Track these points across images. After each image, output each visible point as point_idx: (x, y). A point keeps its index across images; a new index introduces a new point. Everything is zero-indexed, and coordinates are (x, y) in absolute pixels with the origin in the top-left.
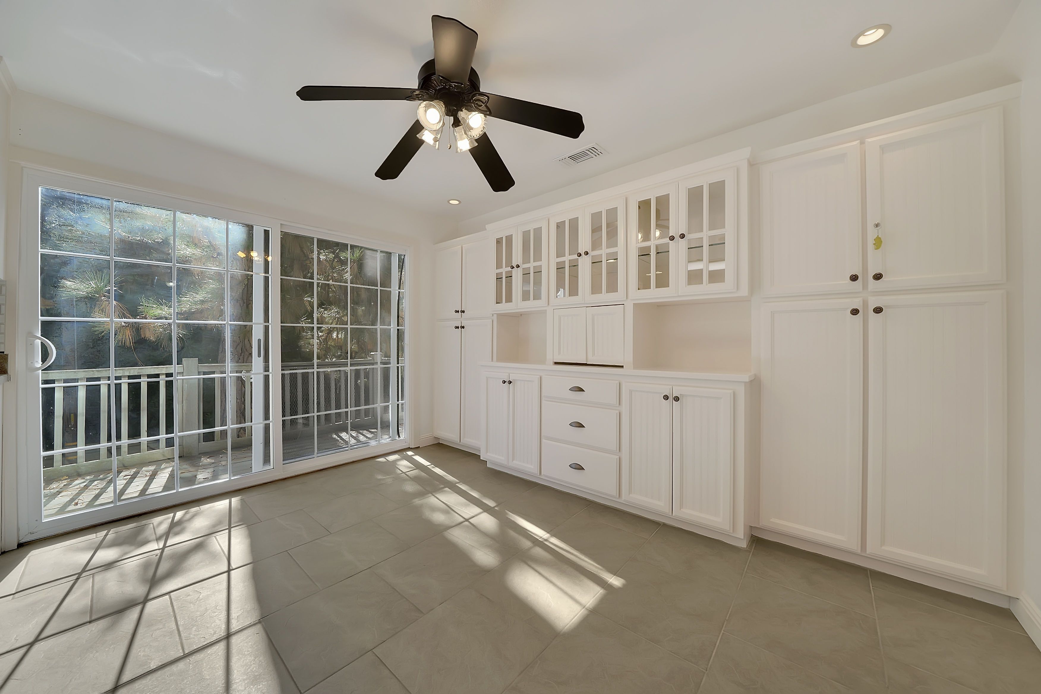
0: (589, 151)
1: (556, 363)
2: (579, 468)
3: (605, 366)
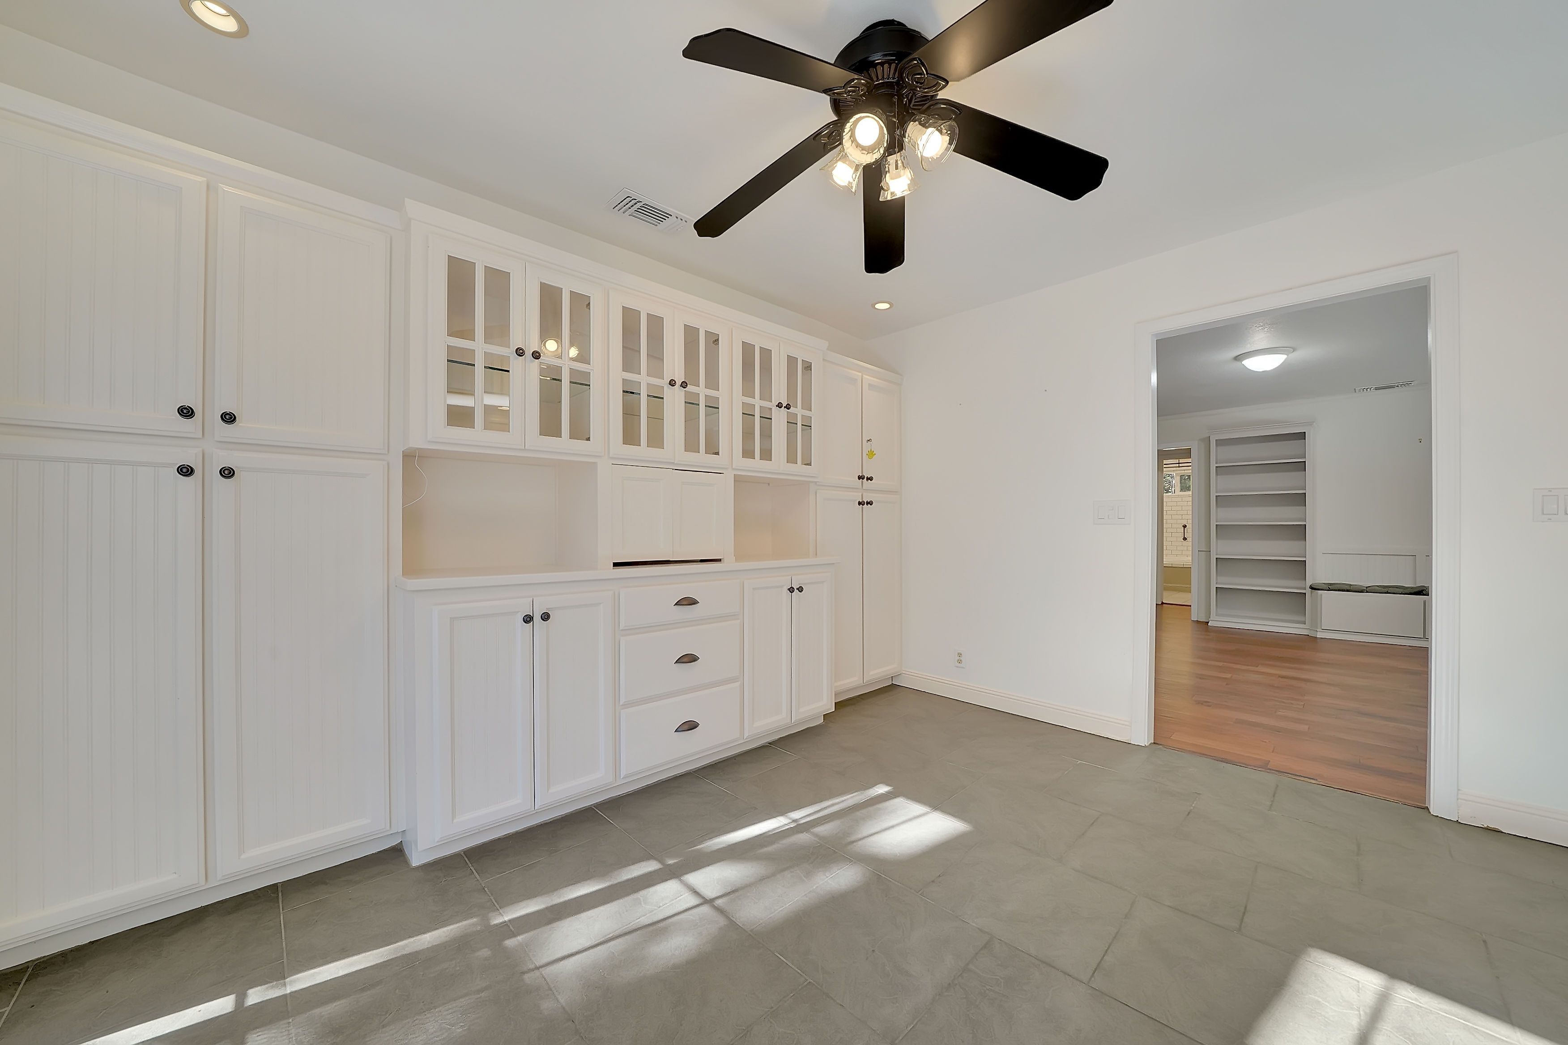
0: (640, 209)
1: (616, 565)
2: (691, 726)
3: (713, 561)
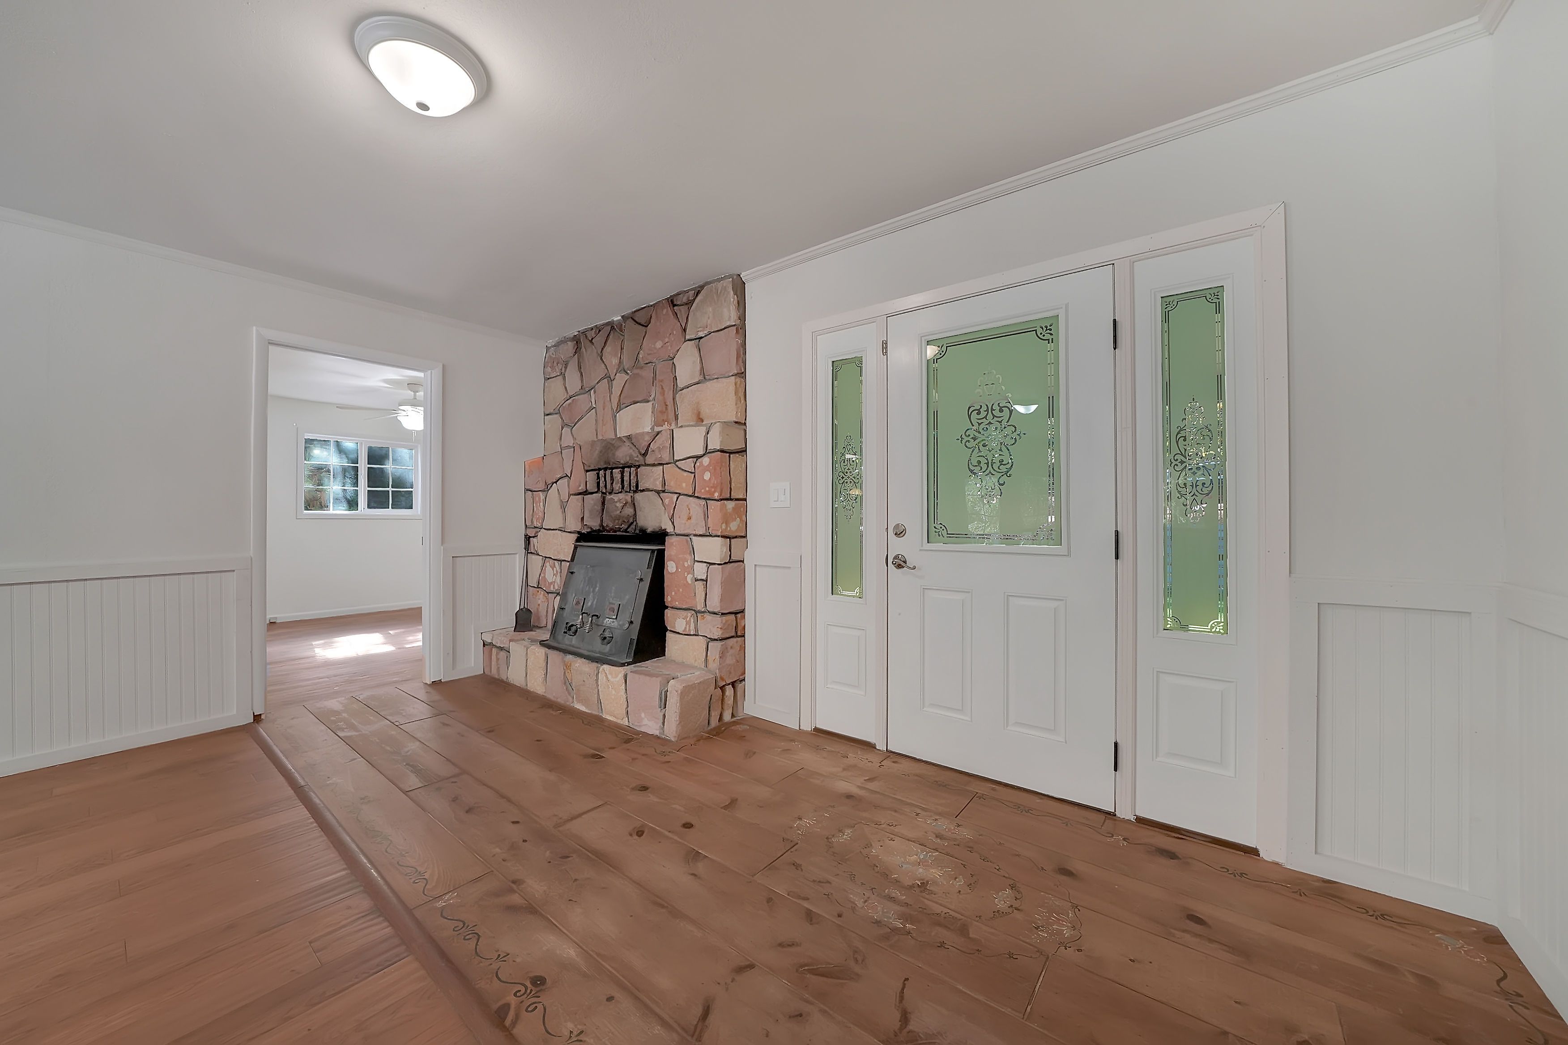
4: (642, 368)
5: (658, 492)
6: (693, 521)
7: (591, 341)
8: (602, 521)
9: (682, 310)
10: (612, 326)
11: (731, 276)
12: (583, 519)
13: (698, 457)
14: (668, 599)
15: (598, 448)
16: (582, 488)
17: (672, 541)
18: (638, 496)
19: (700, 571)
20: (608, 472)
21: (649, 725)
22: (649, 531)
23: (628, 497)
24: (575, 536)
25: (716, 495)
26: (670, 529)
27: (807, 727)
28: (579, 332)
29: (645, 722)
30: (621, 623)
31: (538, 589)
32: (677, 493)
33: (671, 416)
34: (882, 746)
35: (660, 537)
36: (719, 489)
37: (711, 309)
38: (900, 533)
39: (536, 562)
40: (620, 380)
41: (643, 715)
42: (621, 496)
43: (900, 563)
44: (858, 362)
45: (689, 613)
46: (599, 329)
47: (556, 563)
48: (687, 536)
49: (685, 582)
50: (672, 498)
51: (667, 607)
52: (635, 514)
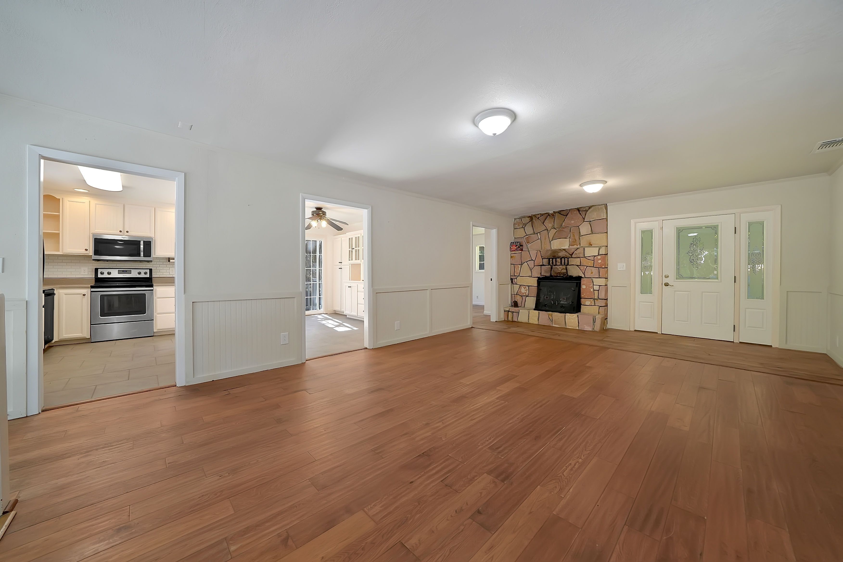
4: (563, 228)
5: (578, 266)
6: (593, 274)
7: (538, 218)
8: (551, 273)
9: (583, 213)
10: (548, 214)
11: (604, 204)
12: (541, 273)
13: (595, 256)
14: (582, 296)
15: (550, 252)
16: (541, 264)
17: (584, 279)
18: (568, 267)
19: (596, 288)
20: (554, 260)
21: (588, 328)
22: (574, 277)
23: (564, 267)
24: (537, 278)
25: (603, 267)
26: (583, 276)
27: (632, 329)
28: (532, 215)
29: (586, 327)
30: (568, 302)
31: (517, 295)
32: (586, 266)
33: (578, 243)
34: (659, 332)
35: (579, 278)
36: (604, 265)
37: (595, 213)
38: (667, 277)
39: (516, 287)
40: (553, 231)
41: (585, 326)
42: (560, 266)
43: (667, 285)
44: (651, 232)
45: (592, 300)
46: (542, 215)
47: (527, 287)
48: (591, 278)
49: (590, 291)
50: (584, 267)
51: (581, 298)
52: (567, 272)
